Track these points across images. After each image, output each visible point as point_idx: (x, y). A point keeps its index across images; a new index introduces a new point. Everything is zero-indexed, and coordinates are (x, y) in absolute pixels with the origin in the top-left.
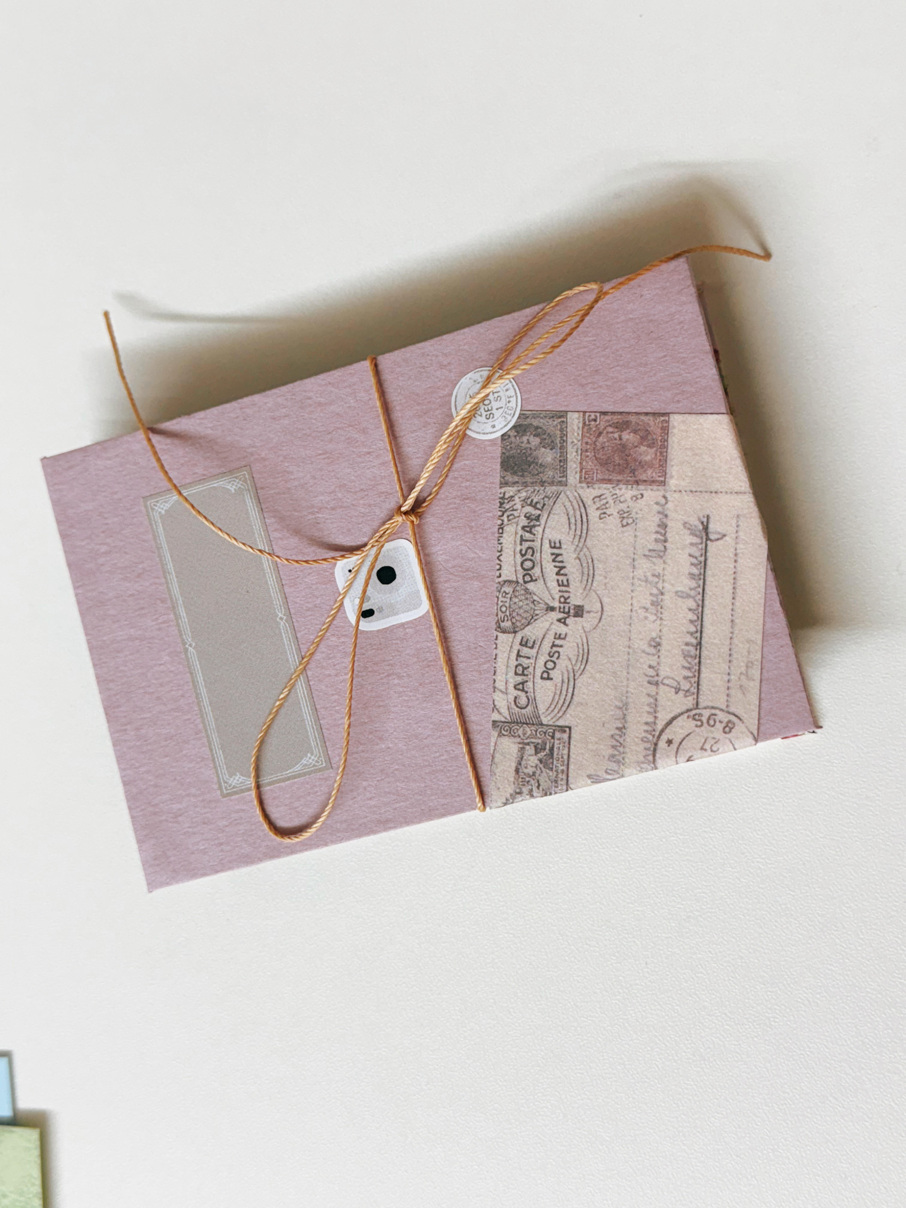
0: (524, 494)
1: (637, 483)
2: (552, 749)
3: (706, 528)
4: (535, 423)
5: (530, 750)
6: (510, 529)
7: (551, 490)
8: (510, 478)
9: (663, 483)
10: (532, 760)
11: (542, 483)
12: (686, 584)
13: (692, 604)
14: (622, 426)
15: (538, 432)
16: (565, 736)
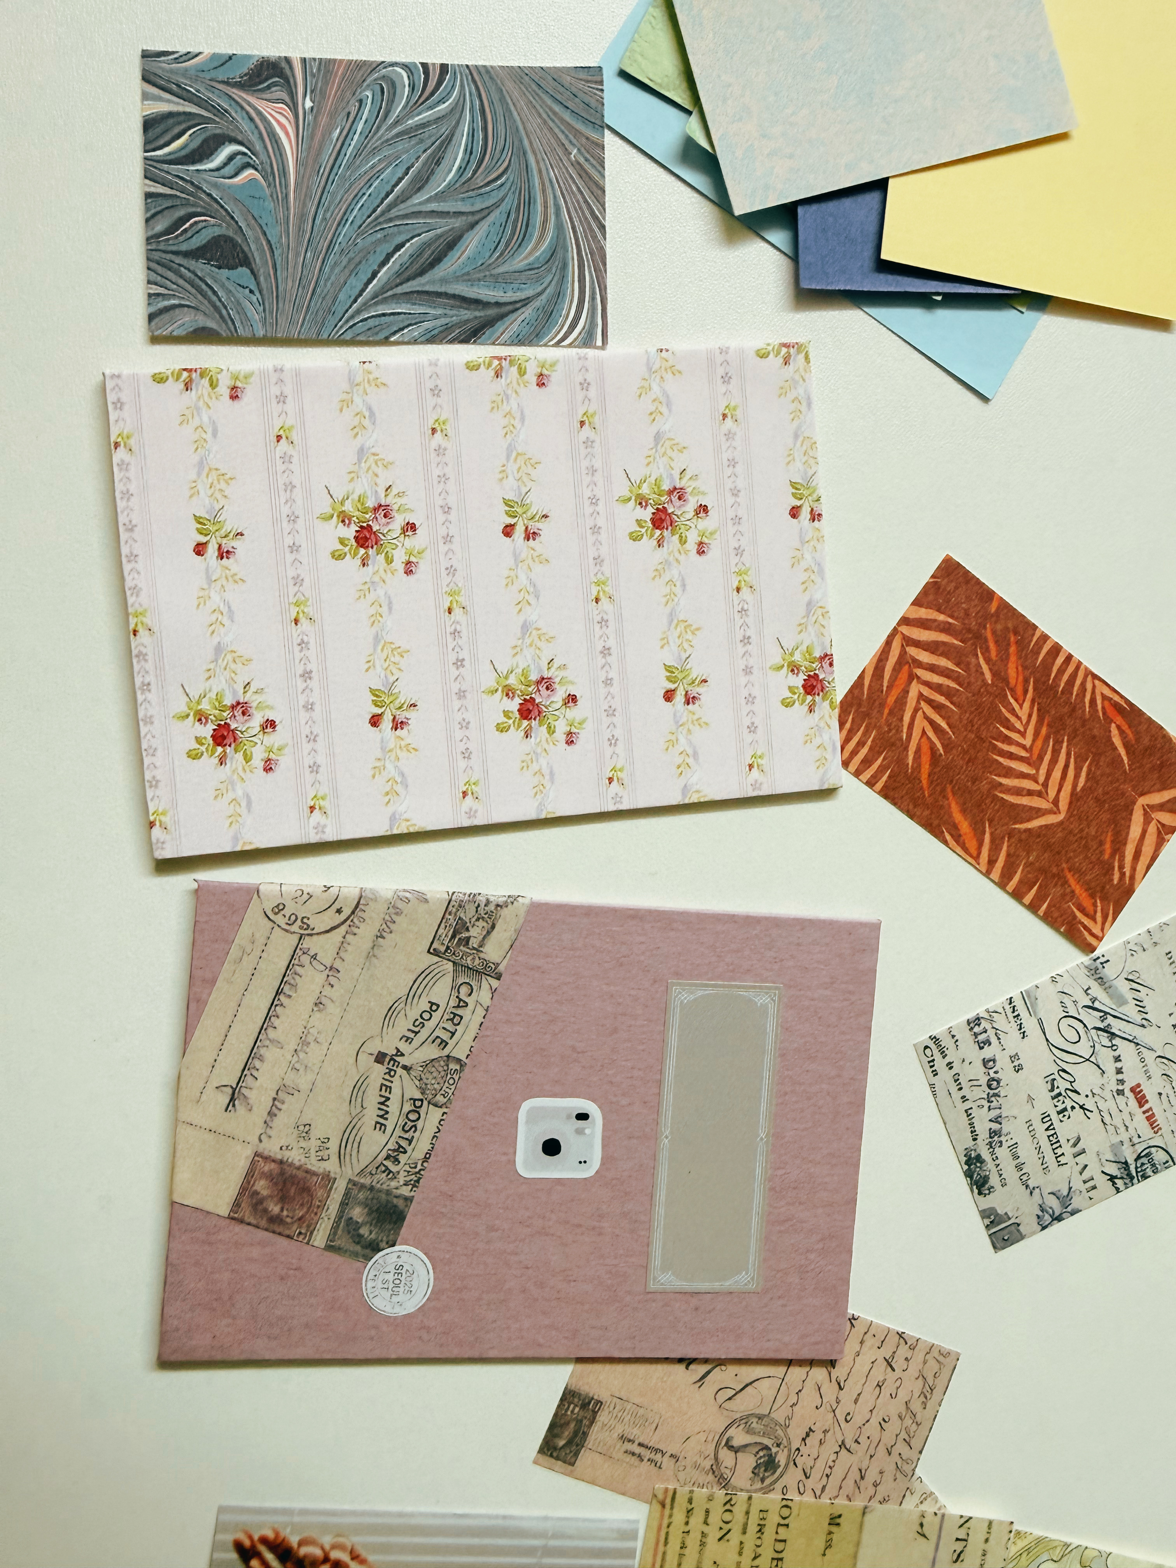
0: (393, 1184)
1: (281, 1162)
2: (453, 936)
3: (232, 1099)
4: (358, 1248)
5: (474, 943)
6: (419, 1155)
7: (367, 1181)
8: (400, 1203)
9: (256, 1154)
10: (476, 933)
11: (372, 1188)
12: (270, 1053)
13: (271, 1033)
14: (276, 1220)
15: (358, 1239)
16: (435, 946)
